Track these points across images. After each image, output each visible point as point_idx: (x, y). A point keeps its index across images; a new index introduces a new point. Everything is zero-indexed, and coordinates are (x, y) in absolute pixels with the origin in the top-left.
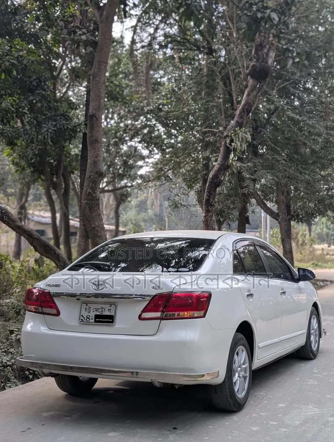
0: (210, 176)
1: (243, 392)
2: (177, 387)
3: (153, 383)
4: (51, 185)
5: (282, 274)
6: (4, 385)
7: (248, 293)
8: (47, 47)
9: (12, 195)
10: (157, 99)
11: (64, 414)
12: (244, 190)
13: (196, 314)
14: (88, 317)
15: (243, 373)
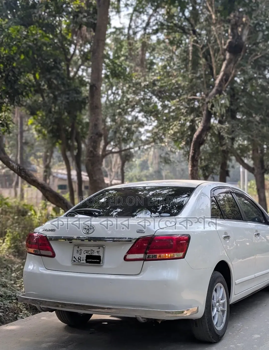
0: (195, 136)
1: (221, 324)
2: (160, 322)
3: (137, 318)
4: (66, 148)
5: (256, 218)
6: (16, 316)
7: (225, 236)
8: (62, 35)
9: (40, 157)
10: (152, 76)
11: (62, 345)
12: (224, 147)
13: (176, 255)
14: (80, 258)
15: (221, 307)
